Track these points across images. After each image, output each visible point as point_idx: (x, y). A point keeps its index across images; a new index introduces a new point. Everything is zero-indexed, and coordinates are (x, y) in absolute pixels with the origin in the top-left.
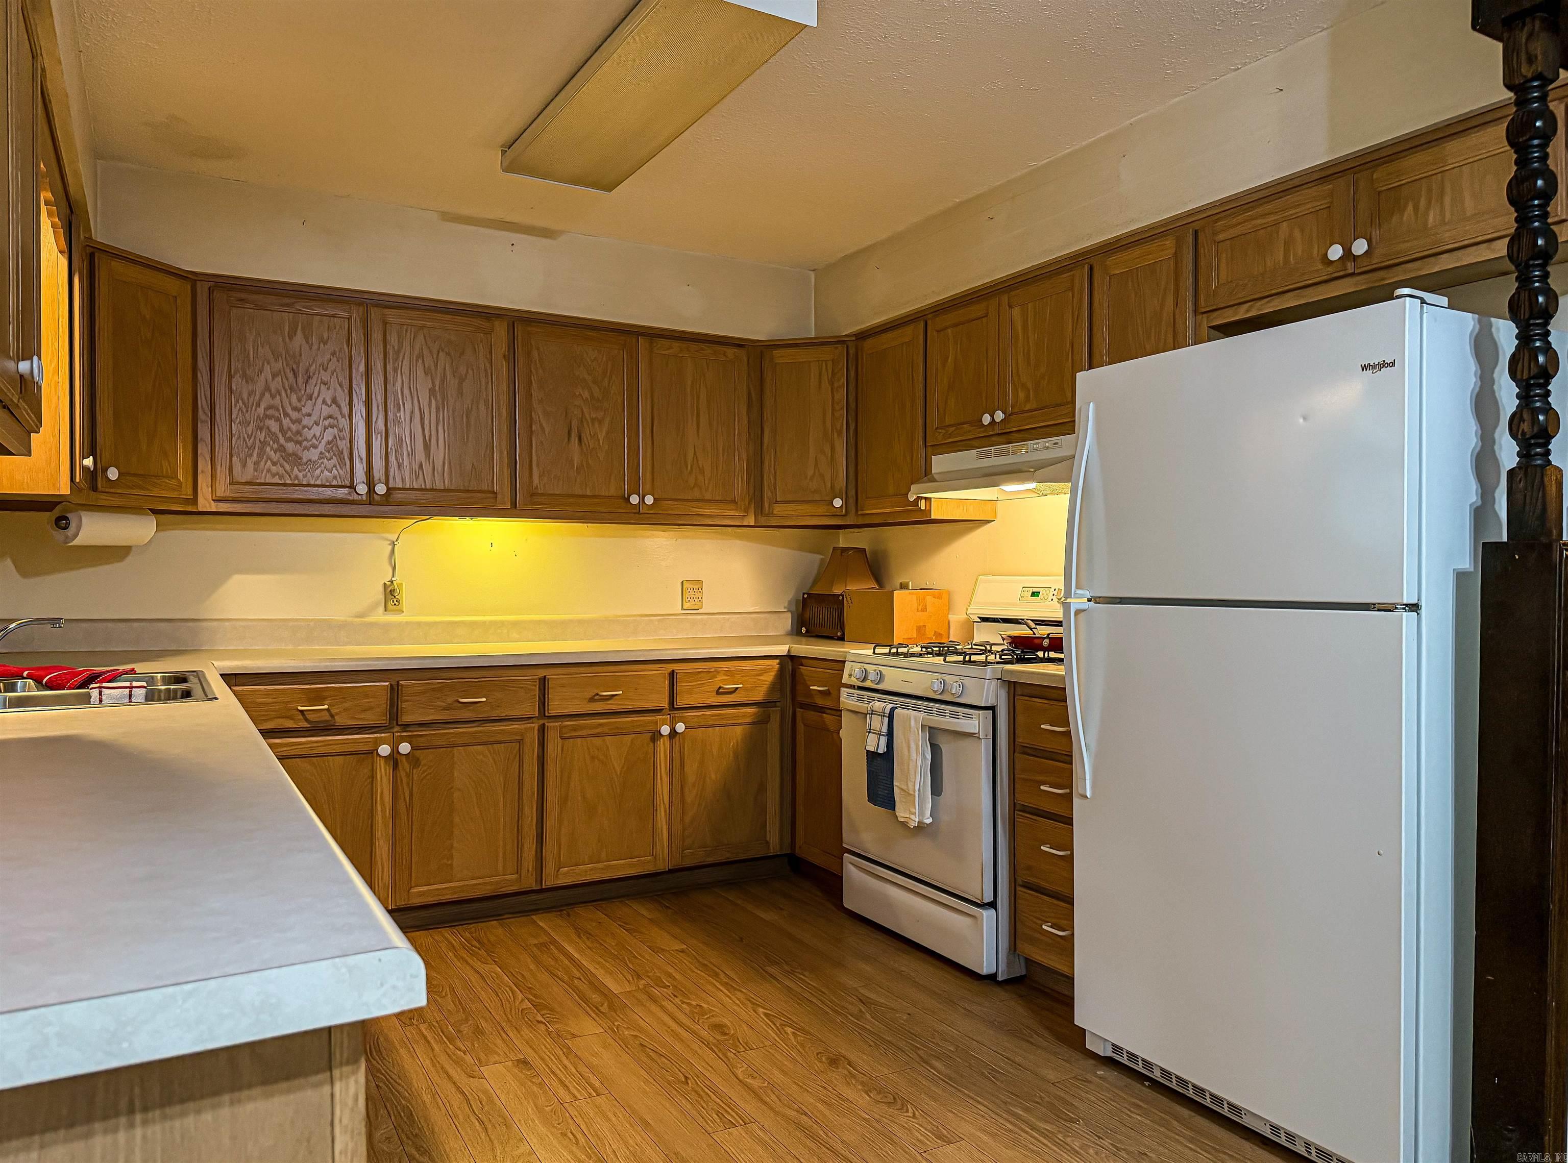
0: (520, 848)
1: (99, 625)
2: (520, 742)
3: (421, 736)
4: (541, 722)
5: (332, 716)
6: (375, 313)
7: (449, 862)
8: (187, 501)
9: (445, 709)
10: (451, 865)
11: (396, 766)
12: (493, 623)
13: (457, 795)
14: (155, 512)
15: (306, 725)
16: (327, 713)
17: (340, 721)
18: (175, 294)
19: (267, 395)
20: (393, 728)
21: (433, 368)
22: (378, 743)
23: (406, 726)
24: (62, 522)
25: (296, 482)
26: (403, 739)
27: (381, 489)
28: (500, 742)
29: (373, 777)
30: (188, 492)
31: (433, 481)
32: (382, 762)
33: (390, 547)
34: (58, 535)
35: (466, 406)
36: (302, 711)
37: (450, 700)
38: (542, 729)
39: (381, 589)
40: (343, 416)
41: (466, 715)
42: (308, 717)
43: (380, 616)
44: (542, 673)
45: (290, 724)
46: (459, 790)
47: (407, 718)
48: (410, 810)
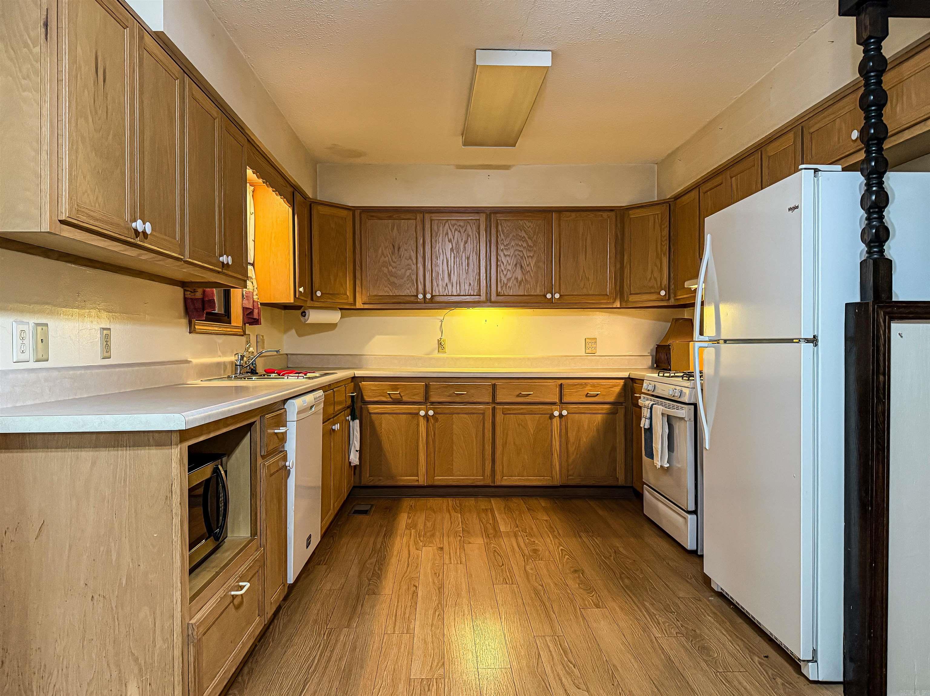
0: (484, 465)
1: (326, 356)
2: (483, 414)
3: (439, 408)
4: (493, 405)
5: (401, 397)
6: (427, 216)
7: (452, 467)
8: (351, 304)
9: (449, 396)
10: (452, 468)
11: (428, 421)
12: (486, 358)
13: (454, 437)
14: (341, 309)
15: (391, 400)
16: (399, 395)
17: (405, 399)
18: (345, 217)
19: (383, 257)
20: (427, 403)
21: (452, 238)
22: (420, 410)
23: (432, 403)
24: (304, 314)
25: (394, 294)
26: (431, 409)
27: (429, 296)
28: (474, 414)
29: (418, 425)
30: (351, 300)
31: (452, 292)
32: (422, 418)
33: (441, 323)
34: (302, 319)
35: (467, 256)
36: (389, 394)
37: (451, 392)
38: (494, 409)
39: (437, 342)
40: (414, 264)
41: (458, 399)
42: (392, 397)
43: (436, 355)
44: (493, 382)
45: (384, 399)
46: (456, 434)
47: (433, 399)
48: (434, 441)
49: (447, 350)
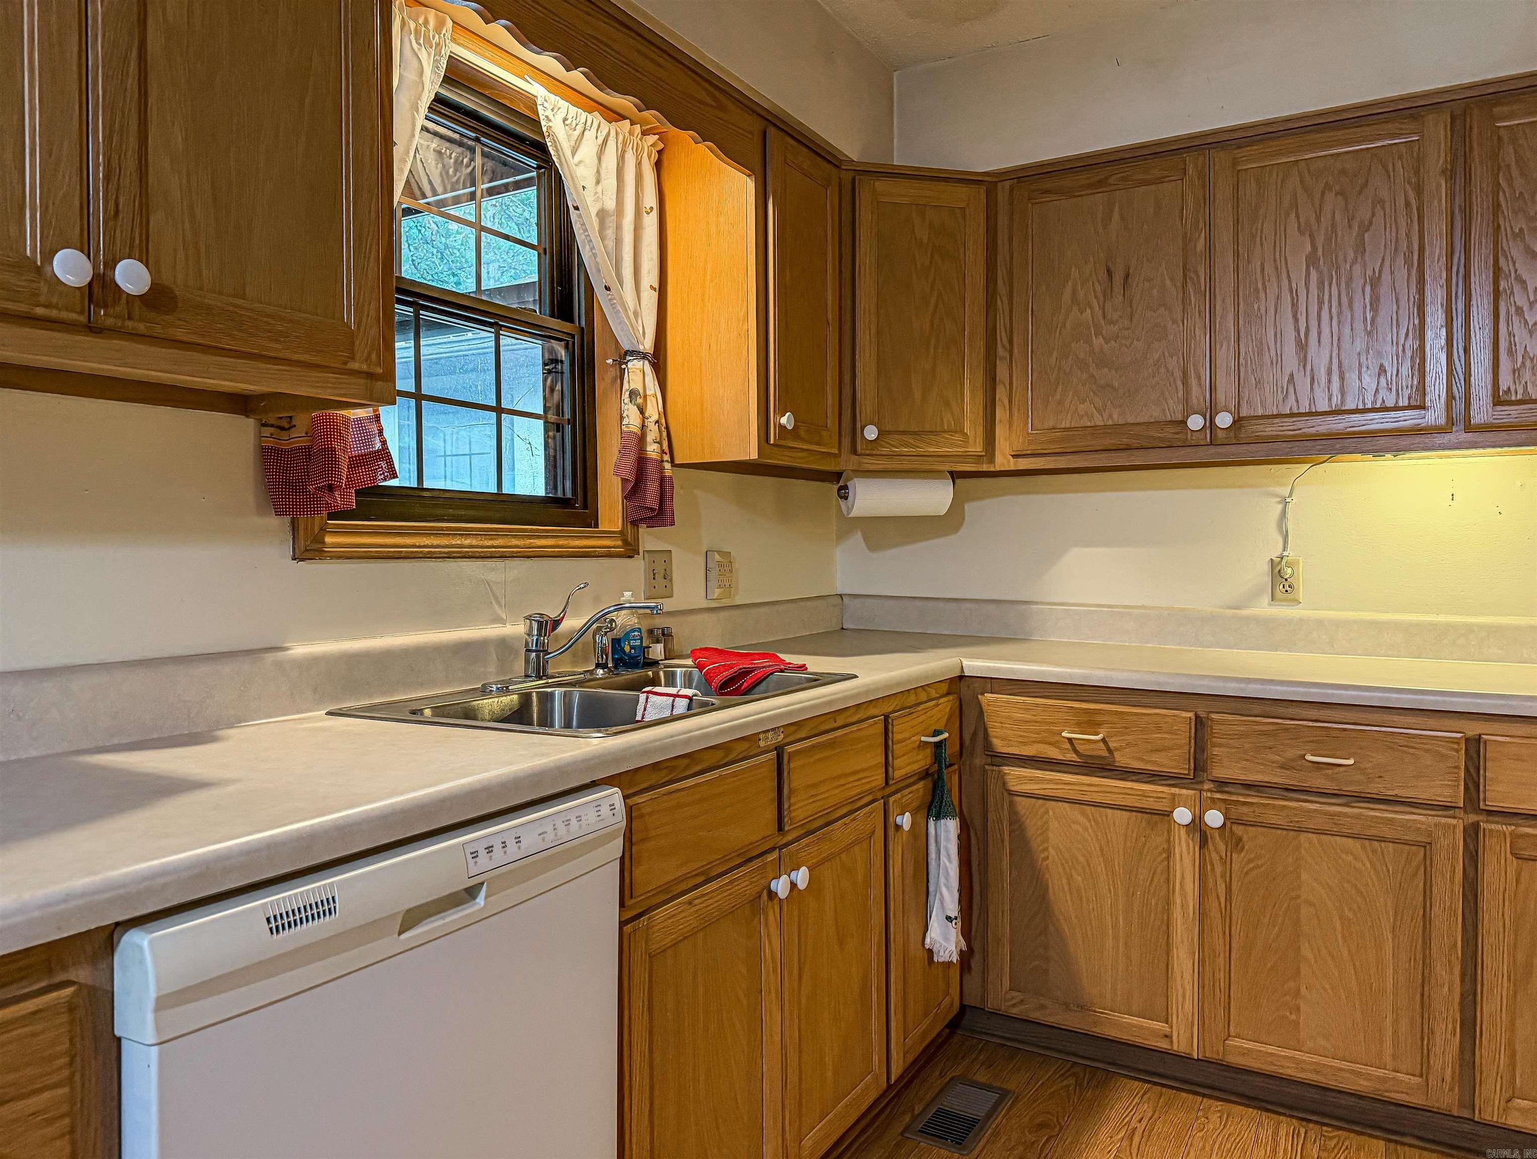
0: (1425, 1036)
2: (1426, 846)
3: (1245, 803)
4: (1473, 818)
5: (1109, 750)
6: (1221, 158)
7: (1293, 1017)
8: (978, 458)
9: (1283, 767)
10: (1296, 1024)
11: (1204, 842)
13: (1305, 911)
14: (955, 476)
15: (1072, 756)
16: (1102, 745)
17: (1122, 759)
18: (962, 205)
19: (1075, 309)
20: (1202, 782)
21: (1313, 221)
22: (1175, 802)
23: (1222, 784)
24: (843, 493)
25: (1110, 422)
26: (1214, 804)
27: (1224, 420)
28: (1382, 840)
29: (1169, 853)
30: (977, 447)
31: (1312, 401)
32: (1183, 831)
33: (1280, 507)
34: (843, 503)
35: (1369, 273)
36: (1070, 740)
37: (1291, 753)
38: (1472, 833)
39: (1266, 568)
40: (1175, 322)
41: (1318, 782)
42: (1079, 747)
43: (1264, 608)
44: (1473, 729)
45: (1053, 753)
46: (1311, 904)
47: (1220, 772)
48: (1227, 916)
49: (1301, 592)
